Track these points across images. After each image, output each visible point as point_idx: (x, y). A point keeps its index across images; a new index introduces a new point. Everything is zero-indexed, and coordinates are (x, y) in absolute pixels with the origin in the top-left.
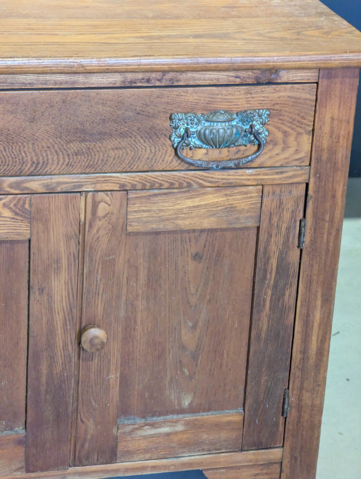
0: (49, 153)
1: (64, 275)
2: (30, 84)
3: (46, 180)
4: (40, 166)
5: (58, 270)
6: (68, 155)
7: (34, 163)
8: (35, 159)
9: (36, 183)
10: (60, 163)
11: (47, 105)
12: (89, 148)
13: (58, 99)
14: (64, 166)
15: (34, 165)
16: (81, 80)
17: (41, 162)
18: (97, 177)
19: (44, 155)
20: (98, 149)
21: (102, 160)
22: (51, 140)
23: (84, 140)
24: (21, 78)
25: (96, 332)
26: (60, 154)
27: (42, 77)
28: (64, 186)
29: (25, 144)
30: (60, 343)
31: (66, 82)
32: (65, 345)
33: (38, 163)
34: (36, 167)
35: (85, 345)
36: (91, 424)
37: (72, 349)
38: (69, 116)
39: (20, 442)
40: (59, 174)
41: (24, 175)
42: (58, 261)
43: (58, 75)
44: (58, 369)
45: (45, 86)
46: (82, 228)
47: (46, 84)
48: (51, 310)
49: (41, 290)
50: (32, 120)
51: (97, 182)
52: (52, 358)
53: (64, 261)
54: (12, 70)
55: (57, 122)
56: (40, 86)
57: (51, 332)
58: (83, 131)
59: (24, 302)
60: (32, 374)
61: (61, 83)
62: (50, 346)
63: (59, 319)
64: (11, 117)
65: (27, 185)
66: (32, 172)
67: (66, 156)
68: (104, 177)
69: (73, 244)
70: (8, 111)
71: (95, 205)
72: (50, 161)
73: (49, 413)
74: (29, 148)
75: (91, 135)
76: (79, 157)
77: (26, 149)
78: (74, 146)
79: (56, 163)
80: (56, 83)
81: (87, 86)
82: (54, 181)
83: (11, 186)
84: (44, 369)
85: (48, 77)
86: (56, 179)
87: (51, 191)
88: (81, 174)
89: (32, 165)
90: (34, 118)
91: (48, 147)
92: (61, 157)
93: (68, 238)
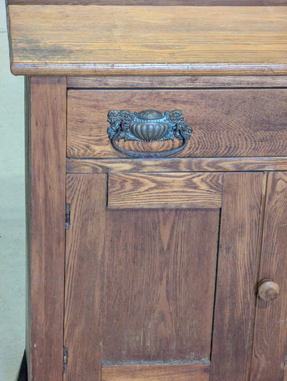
0: (240, 139)
1: (246, 238)
2: (228, 84)
3: (237, 161)
4: (232, 149)
5: (242, 234)
6: (255, 141)
7: (227, 147)
8: (228, 144)
9: (228, 163)
10: (248, 148)
11: (240, 101)
12: (272, 136)
13: (249, 96)
14: (251, 150)
15: (227, 149)
16: (269, 81)
17: (233, 146)
18: (278, 159)
19: (236, 140)
20: (279, 137)
21: (282, 146)
22: (242, 129)
23: (268, 130)
24: (221, 79)
25: (270, 285)
26: (249, 140)
27: (238, 79)
28: (250, 166)
29: (221, 132)
30: (241, 293)
31: (257, 83)
32: (245, 294)
33: (231, 147)
34: (229, 150)
35: (262, 295)
36: (263, 358)
37: (250, 297)
38: (257, 110)
39: (206, 370)
40: (247, 156)
41: (219, 157)
42: (242, 226)
43: (250, 77)
44: (238, 313)
45: (239, 86)
46: (263, 200)
47: (240, 84)
48: (235, 265)
49: (228, 249)
50: (228, 113)
51: (278, 163)
52: (234, 304)
53: (247, 227)
54: (215, 73)
55: (247, 115)
56: (236, 86)
57: (234, 283)
58: (268, 122)
59: (214, 259)
60: (217, 316)
61: (253, 84)
62: (233, 294)
63: (241, 273)
64: (212, 110)
65: (221, 164)
66: (225, 154)
67: (253, 142)
68: (283, 160)
69: (255, 213)
70: (209, 105)
71: (275, 182)
72: (240, 145)
73: (229, 348)
74: (224, 135)
75: (274, 125)
76: (264, 143)
77: (221, 136)
78: (260, 134)
79: (245, 147)
80: (248, 84)
81: (273, 86)
82: (243, 162)
83: (208, 165)
84: (227, 313)
85: (242, 79)
86: (244, 160)
87: (239, 170)
88: (265, 156)
89: (225, 149)
90: (229, 111)
91: (240, 135)
92: (249, 142)
93: (252, 208)
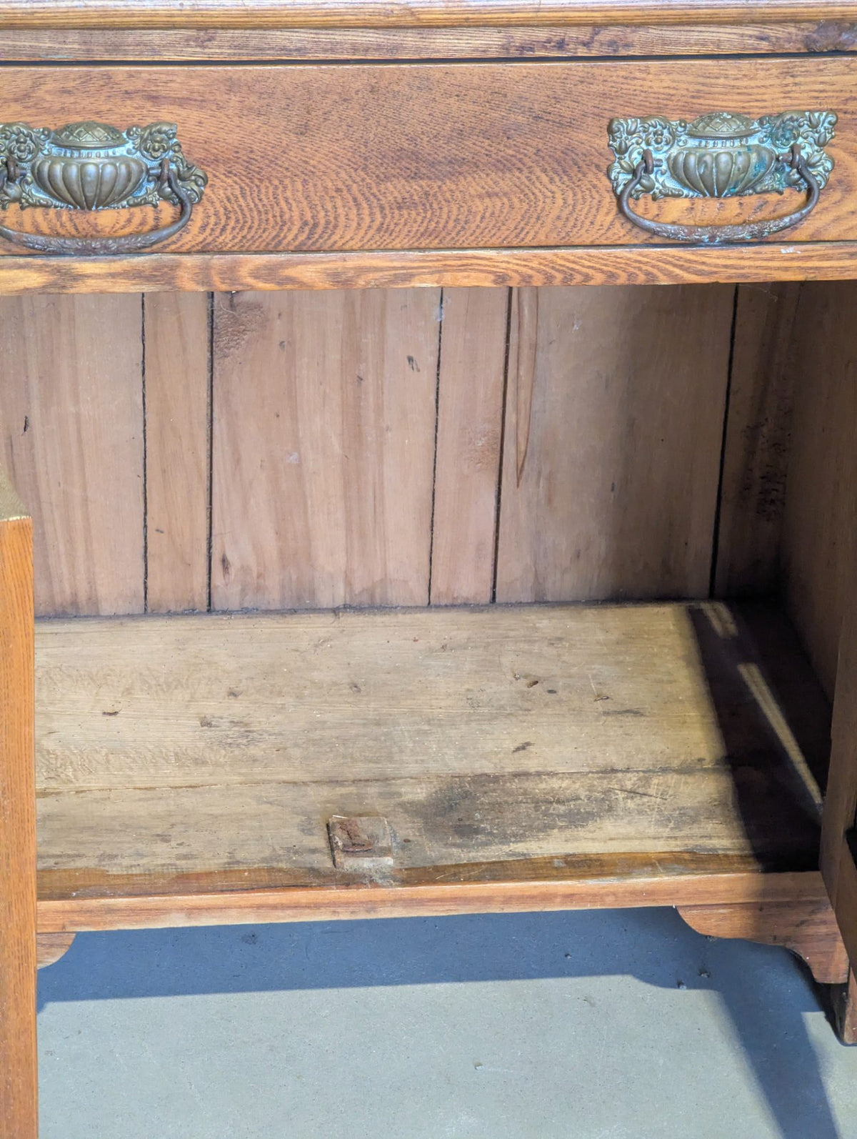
0: (339, 203)
2: (298, 50)
3: (333, 262)
4: (319, 230)
6: (382, 208)
7: (306, 223)
8: (308, 216)
9: (311, 268)
10: (365, 225)
11: (336, 97)
12: (427, 194)
13: (358, 85)
14: (371, 232)
15: (307, 229)
16: (410, 41)
17: (322, 222)
18: (446, 258)
19: (329, 206)
20: (448, 195)
21: (457, 220)
22: (343, 175)
23: (416, 176)
24: (280, 38)
26: (364, 205)
27: (324, 37)
28: (371, 275)
29: (287, 181)
31: (379, 48)
33: (316, 225)
34: (311, 233)
38: (384, 122)
40: (361, 249)
41: (286, 251)
43: (359, 32)
45: (331, 56)
47: (332, 50)
50: (303, 130)
51: (446, 269)
54: (257, 21)
55: (357, 135)
56: (321, 56)
58: (416, 156)
61: (367, 50)
64: (257, 123)
65: (291, 272)
66: (303, 243)
67: (377, 211)
68: (460, 258)
70: (251, 109)
72: (342, 219)
74: (295, 191)
75: (433, 164)
76: (405, 212)
77: (289, 194)
78: (395, 189)
79: (354, 224)
80: (355, 49)
81: (425, 56)
82: (350, 264)
83: (256, 274)
85: (338, 36)
86: (355, 260)
88: (410, 249)
89: (301, 230)
90: (306, 125)
91: (338, 190)
92: (366, 212)
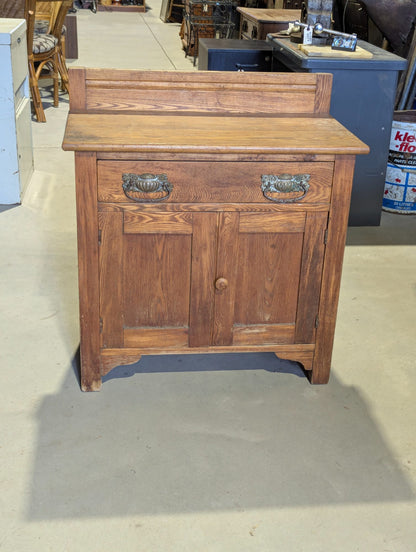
0: (202, 192)
1: (208, 252)
3: (201, 205)
4: (198, 198)
5: (205, 249)
6: (211, 194)
8: (195, 195)
9: (196, 206)
10: (207, 197)
11: (202, 169)
12: (221, 191)
13: (207, 166)
14: (209, 199)
16: (218, 157)
17: (198, 196)
18: (225, 205)
19: (200, 193)
20: (226, 191)
21: (228, 196)
22: (203, 186)
23: (219, 187)
25: (223, 280)
26: (208, 193)
28: (209, 208)
29: (191, 187)
30: (206, 286)
31: (211, 158)
32: (208, 287)
34: (196, 199)
35: (218, 287)
36: (220, 326)
37: (211, 288)
38: (212, 174)
39: (186, 332)
40: (207, 203)
41: (190, 203)
42: (205, 245)
44: (205, 298)
46: (217, 229)
48: (202, 269)
49: (197, 259)
50: (195, 176)
51: (225, 207)
52: (202, 292)
53: (208, 246)
55: (206, 177)
57: (202, 280)
58: (219, 182)
59: (189, 265)
60: (192, 299)
62: (201, 286)
63: (205, 275)
64: (185, 174)
65: (191, 207)
66: (194, 201)
68: (228, 205)
69: (213, 236)
71: (224, 218)
72: (203, 196)
73: (200, 318)
74: (193, 189)
75: (223, 184)
76: (216, 195)
77: (191, 190)
78: (214, 189)
79: (205, 197)
81: (221, 160)
83: (184, 207)
84: (198, 297)
86: (205, 205)
87: (203, 211)
88: (217, 203)
89: (194, 198)
91: (202, 190)
93: (210, 234)
